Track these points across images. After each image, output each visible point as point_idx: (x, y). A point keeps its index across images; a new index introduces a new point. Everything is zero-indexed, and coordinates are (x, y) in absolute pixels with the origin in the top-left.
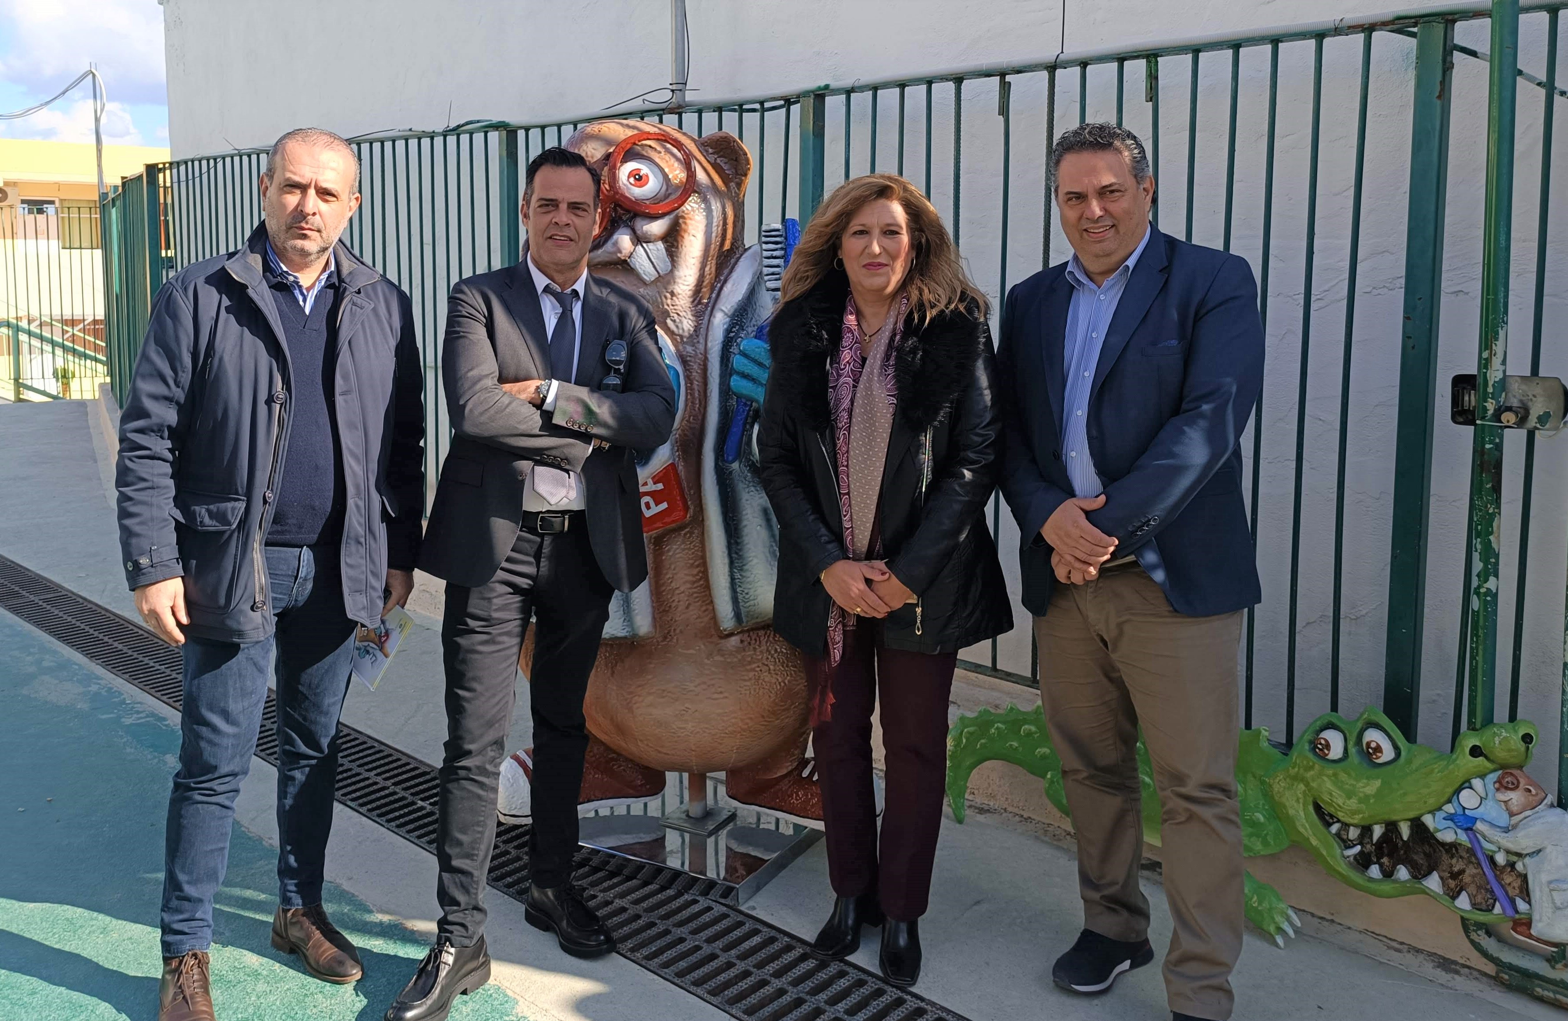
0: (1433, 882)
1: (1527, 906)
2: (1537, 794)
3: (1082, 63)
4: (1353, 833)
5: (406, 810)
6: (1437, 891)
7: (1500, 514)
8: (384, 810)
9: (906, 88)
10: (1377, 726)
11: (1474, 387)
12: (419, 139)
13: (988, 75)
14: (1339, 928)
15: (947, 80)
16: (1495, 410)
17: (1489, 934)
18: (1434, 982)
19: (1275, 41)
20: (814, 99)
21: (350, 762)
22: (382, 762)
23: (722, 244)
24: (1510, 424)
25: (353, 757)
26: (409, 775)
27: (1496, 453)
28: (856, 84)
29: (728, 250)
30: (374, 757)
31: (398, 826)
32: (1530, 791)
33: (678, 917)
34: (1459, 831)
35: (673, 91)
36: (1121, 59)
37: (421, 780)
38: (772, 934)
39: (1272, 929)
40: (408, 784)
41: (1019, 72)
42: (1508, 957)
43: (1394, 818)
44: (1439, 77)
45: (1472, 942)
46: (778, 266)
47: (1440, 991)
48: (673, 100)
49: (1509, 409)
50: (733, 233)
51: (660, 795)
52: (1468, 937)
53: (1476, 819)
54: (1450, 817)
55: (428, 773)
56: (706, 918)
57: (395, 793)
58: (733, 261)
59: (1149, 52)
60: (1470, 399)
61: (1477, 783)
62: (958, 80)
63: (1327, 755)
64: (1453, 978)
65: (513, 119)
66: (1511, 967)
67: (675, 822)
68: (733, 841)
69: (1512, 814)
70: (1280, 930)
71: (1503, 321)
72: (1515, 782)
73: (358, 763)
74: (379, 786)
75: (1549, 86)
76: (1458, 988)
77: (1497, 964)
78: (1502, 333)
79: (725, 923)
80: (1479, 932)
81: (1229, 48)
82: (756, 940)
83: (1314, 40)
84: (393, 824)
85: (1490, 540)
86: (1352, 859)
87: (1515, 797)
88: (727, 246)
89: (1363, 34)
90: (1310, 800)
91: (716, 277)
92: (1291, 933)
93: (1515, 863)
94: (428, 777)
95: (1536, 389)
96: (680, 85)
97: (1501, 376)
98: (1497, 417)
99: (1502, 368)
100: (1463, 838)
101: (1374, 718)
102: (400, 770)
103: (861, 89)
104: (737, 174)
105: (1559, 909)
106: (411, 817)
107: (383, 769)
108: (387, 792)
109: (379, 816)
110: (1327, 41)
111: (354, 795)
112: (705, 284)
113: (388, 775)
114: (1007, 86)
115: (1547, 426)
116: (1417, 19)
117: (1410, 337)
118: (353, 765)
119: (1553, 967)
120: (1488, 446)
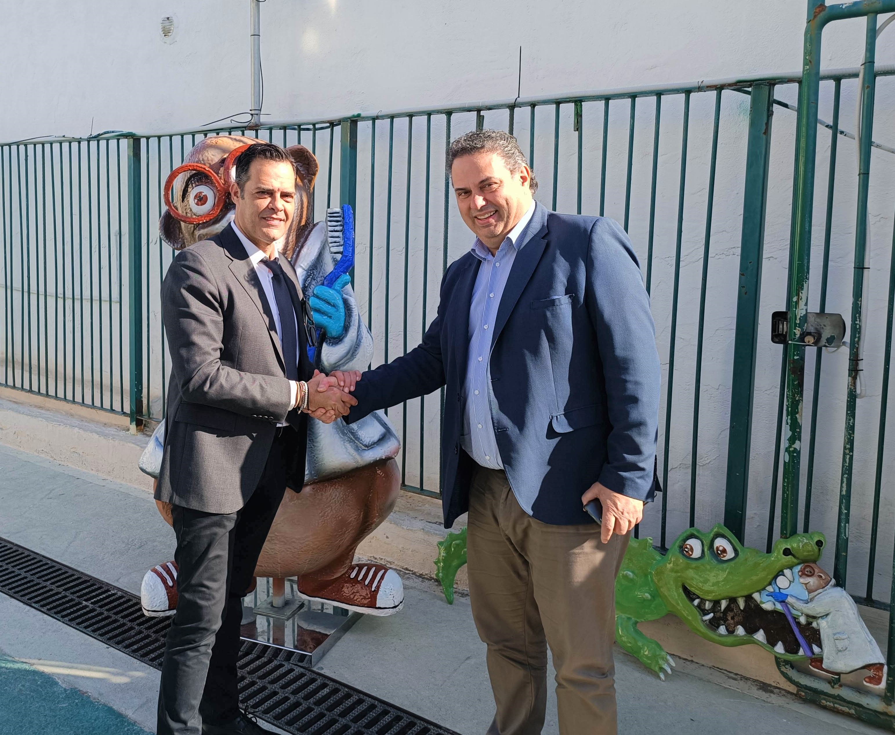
0: (760, 636)
1: (820, 650)
2: (825, 579)
3: (532, 104)
4: (708, 605)
5: (75, 609)
6: (763, 641)
7: (802, 401)
8: (59, 609)
9: (413, 118)
10: (723, 536)
11: (786, 319)
12: (70, 143)
13: (469, 110)
14: (697, 665)
15: (441, 113)
16: (801, 335)
17: (792, 667)
18: (759, 699)
19: (659, 94)
20: (350, 123)
21: (32, 575)
22: (54, 574)
23: (300, 222)
24: (810, 344)
25: (34, 572)
26: (74, 583)
27: (801, 362)
28: (380, 114)
29: (303, 225)
30: (48, 571)
31: (70, 620)
32: (821, 577)
33: (271, 677)
34: (776, 603)
35: (252, 115)
36: (558, 103)
37: (83, 586)
38: (336, 687)
39: (657, 669)
40: (75, 590)
41: (490, 108)
42: (805, 681)
43: (734, 595)
44: (765, 121)
45: (782, 673)
46: (338, 237)
47: (763, 704)
48: (252, 121)
49: (809, 334)
50: (307, 214)
51: (253, 593)
52: (779, 669)
53: (788, 595)
54: (770, 595)
55: (89, 581)
56: (290, 676)
57: (65, 597)
58: (306, 233)
59: (577, 99)
60: (784, 327)
61: (787, 572)
62: (449, 113)
63: (691, 555)
64: (770, 696)
65: (138, 131)
66: (806, 688)
67: (265, 611)
68: (303, 622)
69: (809, 592)
70: (662, 669)
71: (806, 278)
72: (813, 572)
73: (37, 575)
74: (54, 592)
75: (834, 128)
76: (774, 702)
77: (797, 686)
78: (805, 285)
79: (304, 680)
80: (787, 666)
81: (629, 97)
82: (326, 691)
83: (684, 94)
84: (66, 619)
85: (796, 417)
86: (708, 622)
87: (812, 581)
88: (303, 223)
89: (716, 92)
90: (680, 584)
91: (296, 244)
92: (669, 671)
93: (812, 623)
94: (89, 584)
95: (826, 322)
96: (257, 111)
97: (805, 313)
98: (802, 338)
99: (805, 308)
100: (779, 607)
101: (721, 531)
102: (68, 580)
103: (382, 117)
104: (309, 173)
105: (840, 651)
106: (79, 613)
107: (55, 580)
108: (60, 596)
109: (56, 613)
110: (692, 95)
111: (37, 599)
112: (289, 248)
113: (59, 583)
114: (481, 118)
115: (832, 345)
116: (751, 83)
117: (744, 287)
118: (34, 578)
119: (833, 687)
120: (796, 358)
